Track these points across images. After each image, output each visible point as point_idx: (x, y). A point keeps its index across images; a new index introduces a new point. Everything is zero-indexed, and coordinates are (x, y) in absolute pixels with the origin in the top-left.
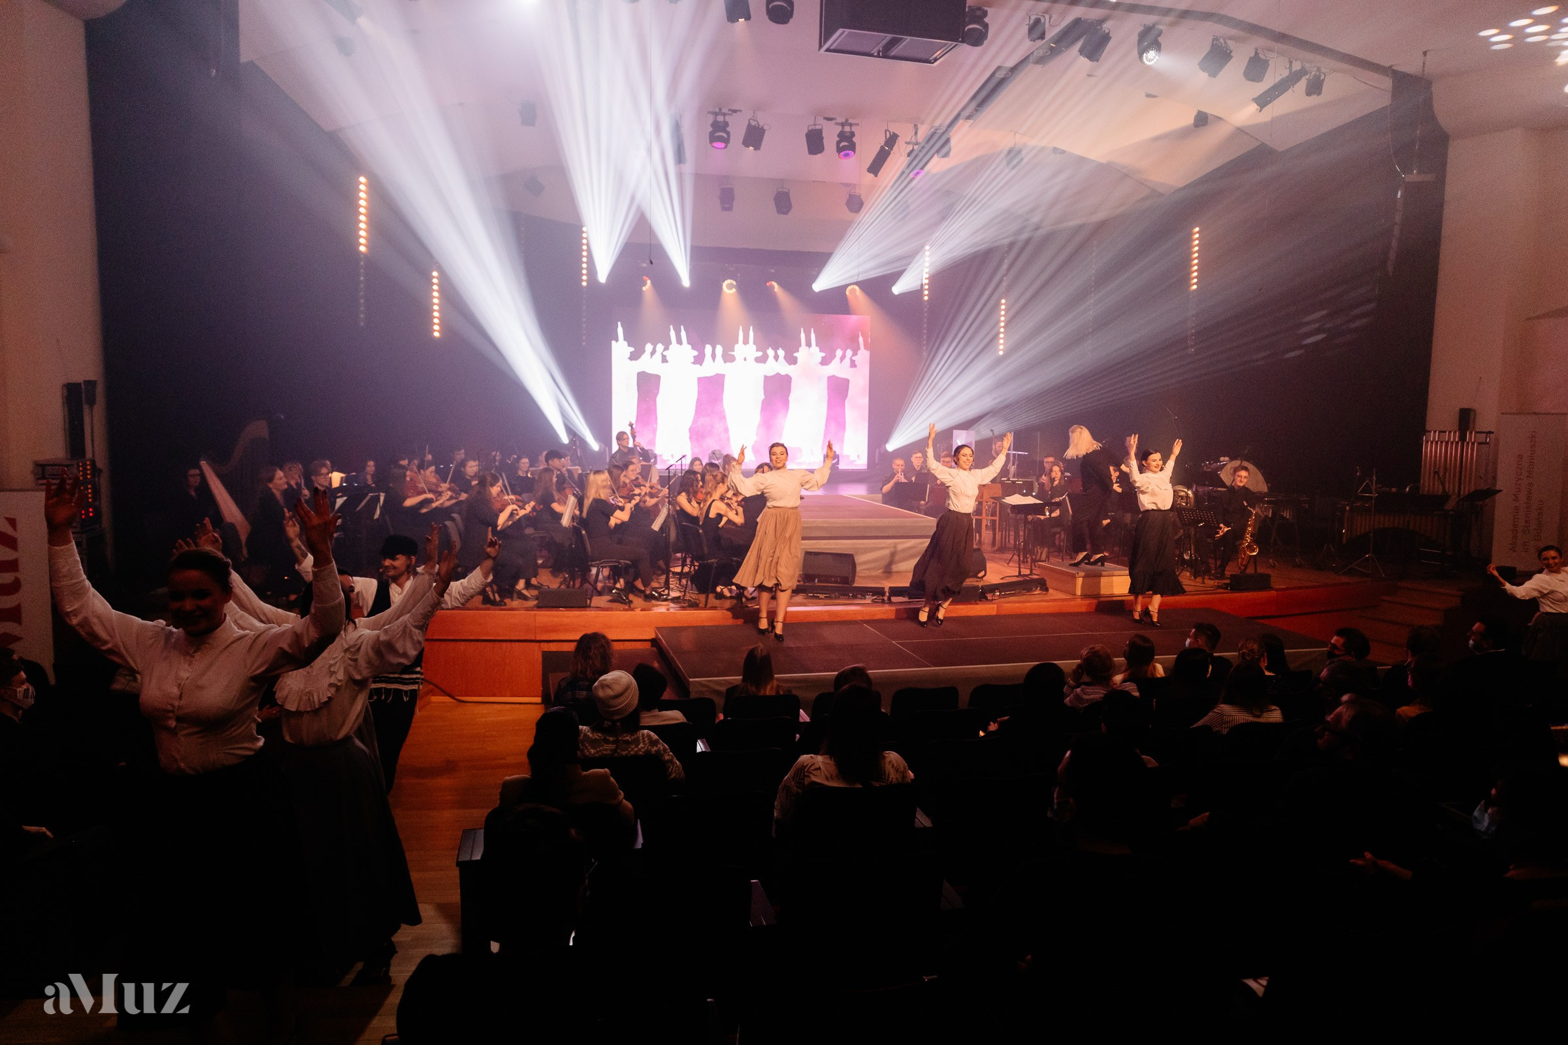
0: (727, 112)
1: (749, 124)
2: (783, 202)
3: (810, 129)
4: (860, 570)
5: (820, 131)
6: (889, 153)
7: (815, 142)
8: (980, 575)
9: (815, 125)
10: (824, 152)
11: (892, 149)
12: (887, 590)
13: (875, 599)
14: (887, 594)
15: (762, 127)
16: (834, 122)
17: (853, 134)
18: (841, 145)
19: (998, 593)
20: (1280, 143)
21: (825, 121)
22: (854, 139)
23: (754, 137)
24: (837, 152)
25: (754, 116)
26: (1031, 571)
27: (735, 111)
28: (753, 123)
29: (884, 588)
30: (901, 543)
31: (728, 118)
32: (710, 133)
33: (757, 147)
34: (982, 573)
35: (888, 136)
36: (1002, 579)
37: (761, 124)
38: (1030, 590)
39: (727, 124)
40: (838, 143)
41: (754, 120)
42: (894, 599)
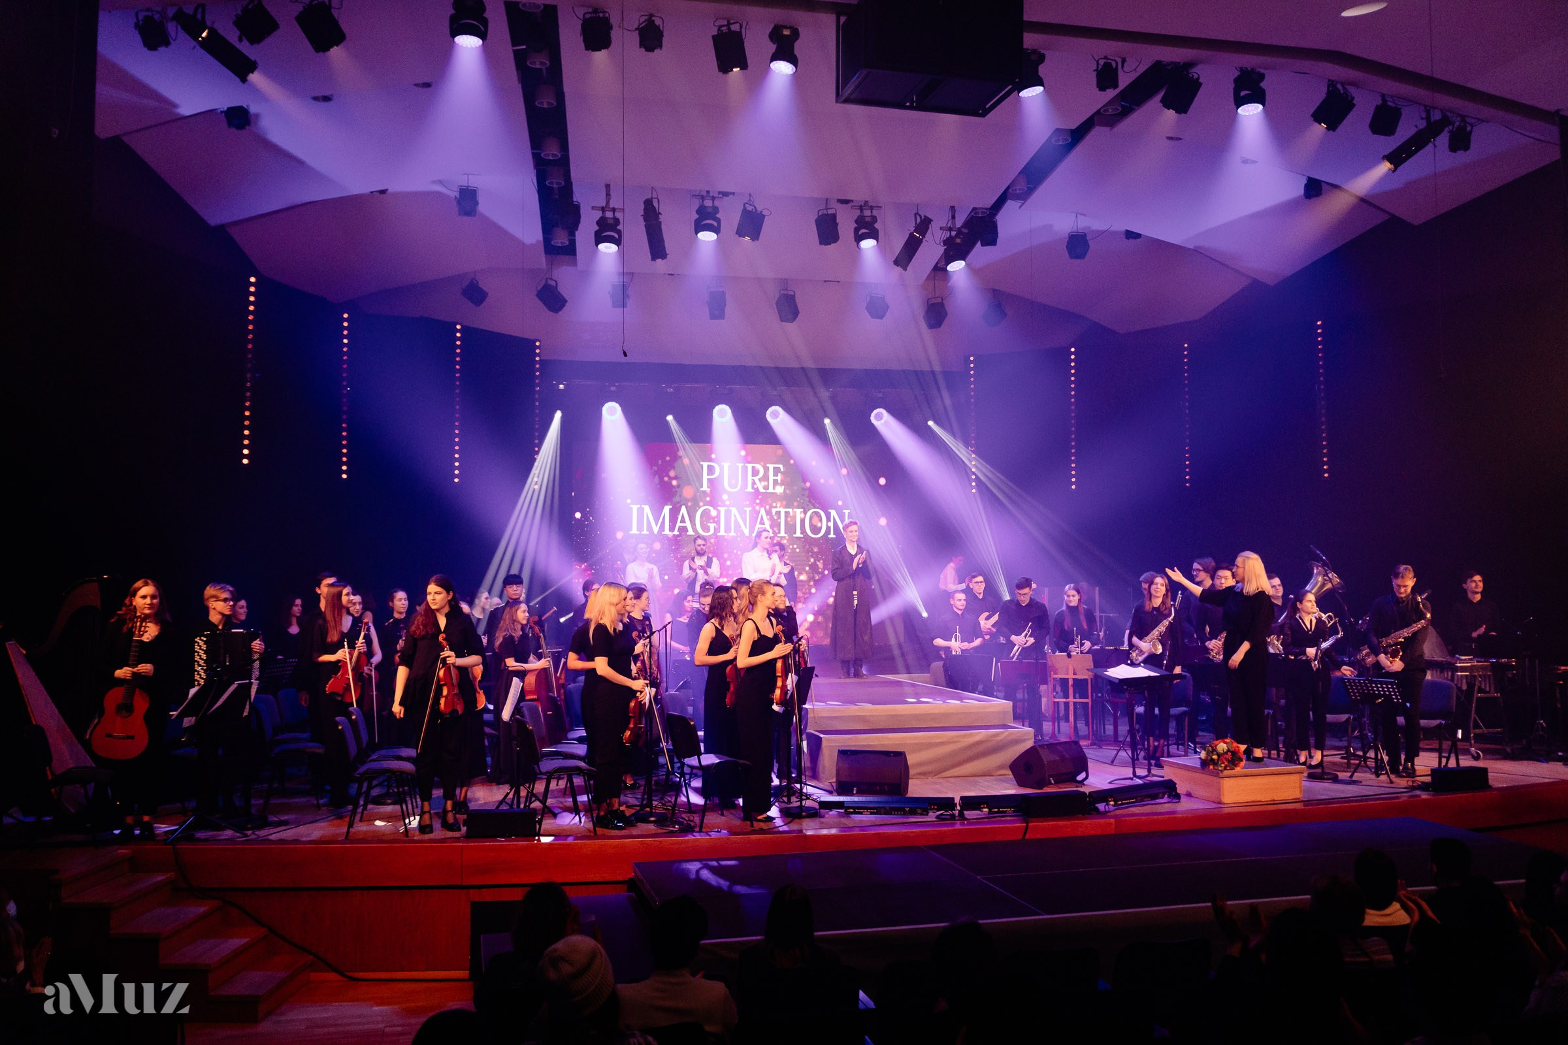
0: (716, 195)
1: (745, 208)
2: (788, 307)
3: (820, 214)
4: (914, 775)
5: (834, 216)
6: (919, 242)
7: (827, 230)
8: (1080, 777)
9: (827, 209)
10: (838, 242)
11: (924, 236)
12: (957, 800)
13: (942, 814)
14: (959, 808)
15: (761, 212)
16: (850, 204)
17: (874, 219)
18: (860, 233)
19: (1112, 803)
20: (1416, 214)
21: (839, 204)
22: (876, 225)
23: (752, 224)
24: (855, 240)
25: (750, 200)
26: (1149, 771)
27: (726, 194)
28: (750, 208)
29: (953, 799)
30: (965, 736)
31: (717, 203)
32: (696, 221)
33: (755, 236)
34: (1083, 775)
35: (919, 221)
36: (1110, 783)
37: (759, 209)
38: (1155, 797)
39: (716, 210)
40: (856, 230)
41: (750, 205)
42: (969, 814)
